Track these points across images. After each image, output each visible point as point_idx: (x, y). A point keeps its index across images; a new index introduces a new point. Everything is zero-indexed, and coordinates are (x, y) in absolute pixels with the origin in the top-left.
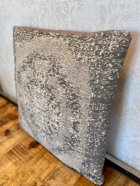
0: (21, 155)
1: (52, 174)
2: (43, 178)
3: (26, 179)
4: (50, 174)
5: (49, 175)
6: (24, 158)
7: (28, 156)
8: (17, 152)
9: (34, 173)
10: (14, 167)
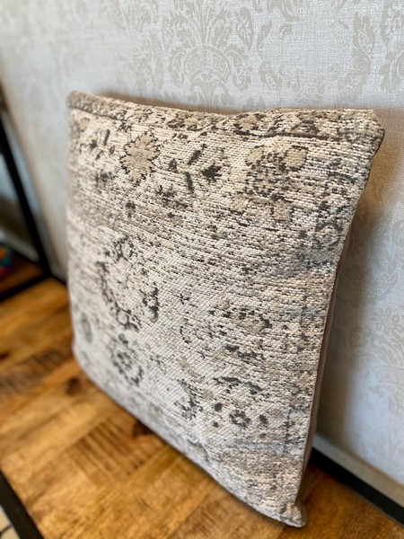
0: (110, 455)
1: (199, 519)
2: (172, 526)
3: (125, 526)
4: (194, 518)
5: (191, 519)
6: (119, 463)
7: (131, 458)
8: (100, 445)
9: (148, 510)
10: (93, 489)
